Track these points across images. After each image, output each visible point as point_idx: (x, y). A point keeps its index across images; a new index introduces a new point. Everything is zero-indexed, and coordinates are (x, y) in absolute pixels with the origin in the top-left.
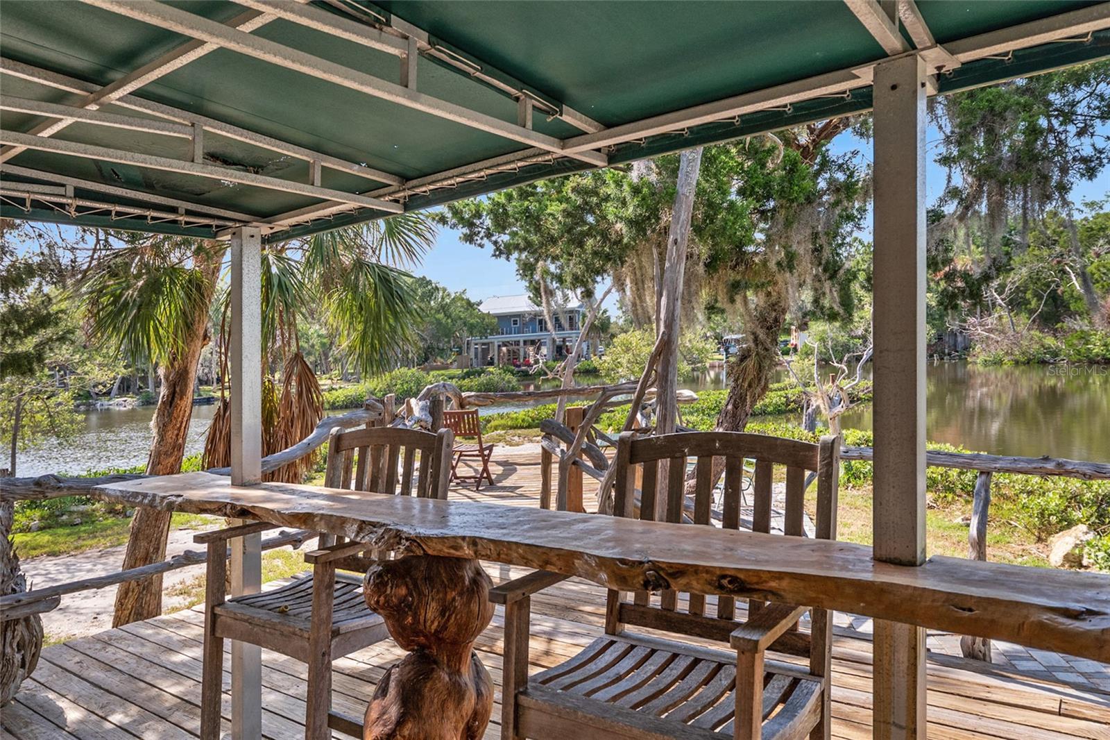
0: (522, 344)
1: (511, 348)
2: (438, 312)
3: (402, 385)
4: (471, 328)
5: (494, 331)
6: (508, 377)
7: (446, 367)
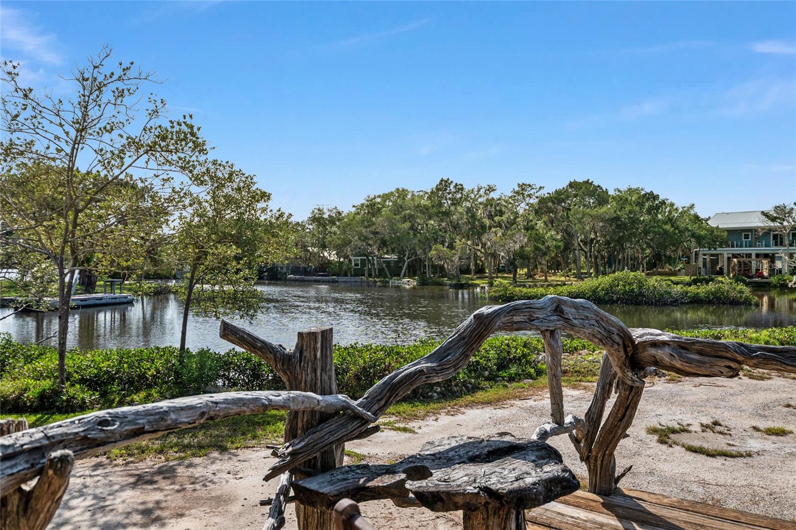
0: (754, 256)
1: (742, 260)
2: (666, 223)
3: (624, 286)
4: (699, 239)
5: (724, 243)
6: (741, 287)
7: (674, 274)
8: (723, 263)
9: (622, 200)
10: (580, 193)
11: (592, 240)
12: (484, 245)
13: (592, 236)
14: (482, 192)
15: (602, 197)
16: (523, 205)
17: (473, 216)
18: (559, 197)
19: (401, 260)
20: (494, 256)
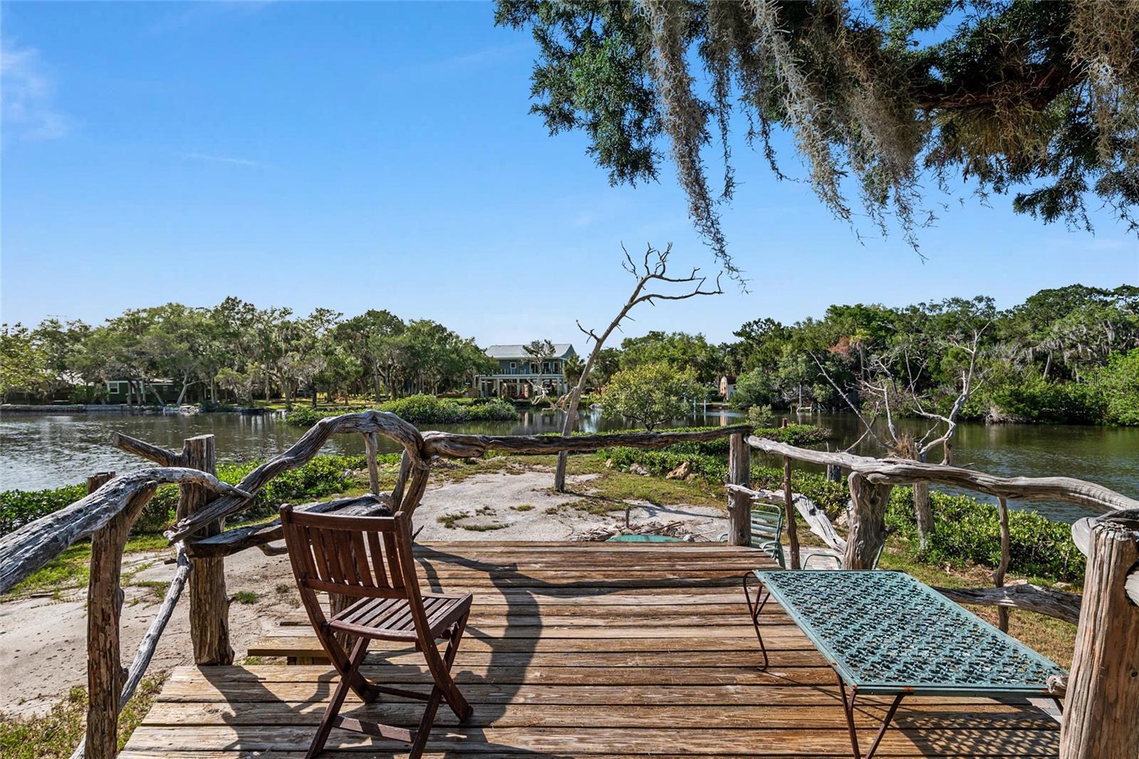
0: (518, 382)
1: (510, 384)
2: (453, 353)
3: (419, 407)
4: (478, 367)
5: (497, 371)
6: (508, 406)
7: (460, 396)
8: (496, 387)
9: (416, 330)
10: (378, 322)
11: (390, 366)
12: (280, 369)
13: (390, 363)
14: (276, 314)
15: (398, 327)
16: (321, 330)
17: (267, 339)
18: (357, 324)
19: (178, 385)
20: (292, 381)
